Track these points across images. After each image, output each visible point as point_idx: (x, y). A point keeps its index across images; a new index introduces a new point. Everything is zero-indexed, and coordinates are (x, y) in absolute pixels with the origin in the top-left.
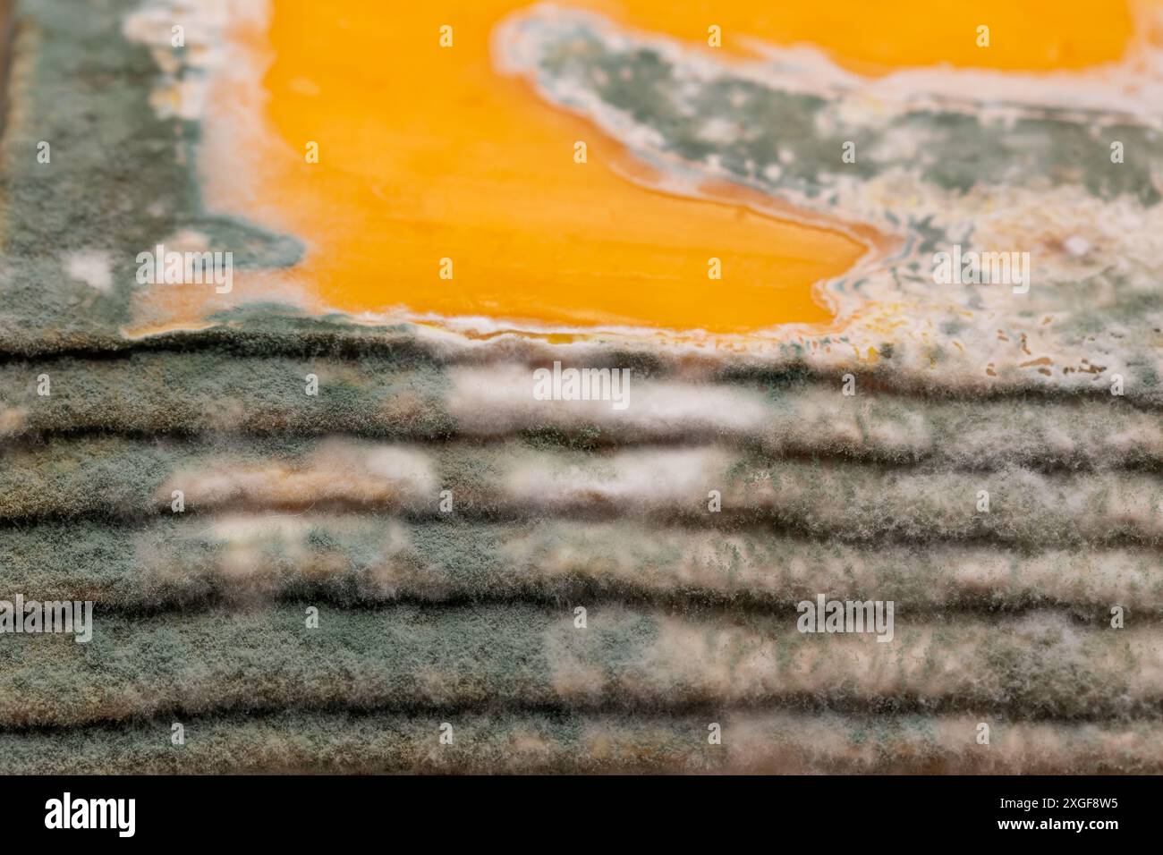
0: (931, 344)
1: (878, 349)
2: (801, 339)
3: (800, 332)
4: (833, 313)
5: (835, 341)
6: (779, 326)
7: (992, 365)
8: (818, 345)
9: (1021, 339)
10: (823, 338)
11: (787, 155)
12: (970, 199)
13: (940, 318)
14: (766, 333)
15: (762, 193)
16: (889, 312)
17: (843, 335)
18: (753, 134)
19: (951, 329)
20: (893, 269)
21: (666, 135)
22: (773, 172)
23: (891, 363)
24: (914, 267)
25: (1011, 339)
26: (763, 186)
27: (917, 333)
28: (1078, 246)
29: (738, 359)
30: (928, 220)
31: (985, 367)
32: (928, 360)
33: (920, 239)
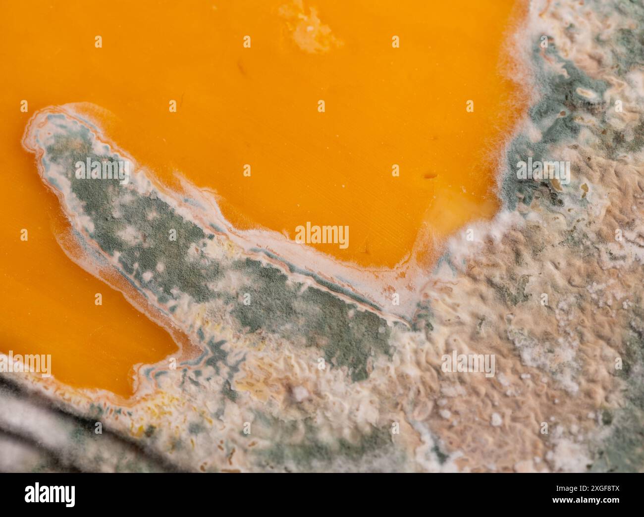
0: (177, 436)
1: (145, 428)
2: (105, 404)
3: (108, 398)
4: (134, 392)
5: (124, 413)
6: (98, 390)
7: (205, 464)
8: (113, 412)
9: (231, 451)
10: (118, 408)
11: (160, 267)
12: (254, 337)
13: (192, 417)
14: (88, 393)
15: (135, 289)
16: (166, 401)
17: (130, 410)
18: (149, 244)
19: (195, 429)
20: (185, 371)
21: (97, 227)
22: (148, 276)
23: (148, 441)
24: (198, 373)
25: (225, 450)
26: (137, 284)
27: (173, 425)
28: (301, 394)
29: (63, 405)
30: (222, 342)
31: (200, 464)
32: (171, 446)
33: (210, 354)
